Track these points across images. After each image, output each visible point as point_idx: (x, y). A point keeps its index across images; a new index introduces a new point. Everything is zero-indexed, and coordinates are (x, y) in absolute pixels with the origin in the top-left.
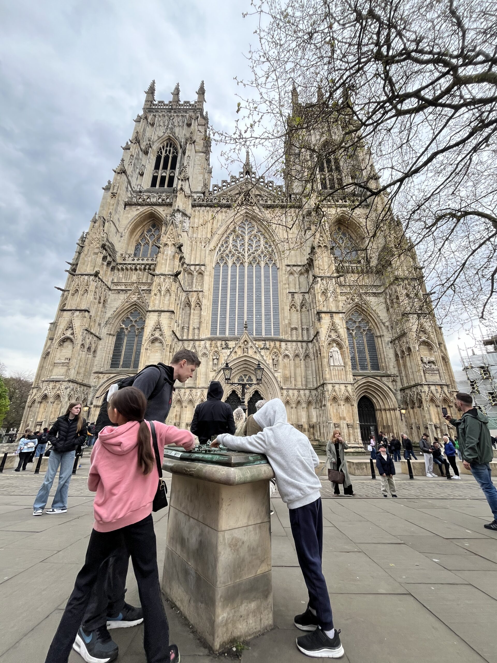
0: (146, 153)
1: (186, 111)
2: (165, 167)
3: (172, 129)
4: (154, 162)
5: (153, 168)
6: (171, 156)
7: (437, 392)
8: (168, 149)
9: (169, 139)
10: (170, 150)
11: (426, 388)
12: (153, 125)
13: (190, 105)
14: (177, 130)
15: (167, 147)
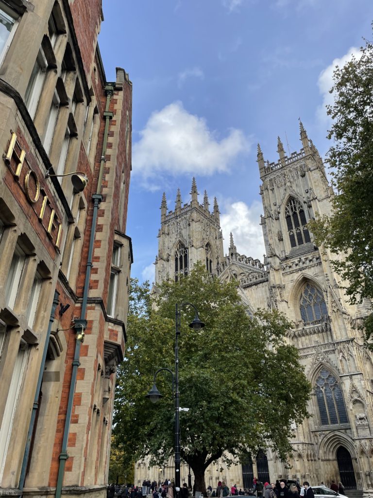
0: (168, 261)
1: (186, 213)
2: (181, 268)
3: (180, 233)
4: (174, 265)
5: (174, 271)
6: (183, 255)
7: (366, 445)
8: (181, 250)
9: (180, 241)
10: (182, 250)
11: (357, 442)
12: (168, 234)
13: (188, 206)
14: (183, 232)
15: (180, 249)
